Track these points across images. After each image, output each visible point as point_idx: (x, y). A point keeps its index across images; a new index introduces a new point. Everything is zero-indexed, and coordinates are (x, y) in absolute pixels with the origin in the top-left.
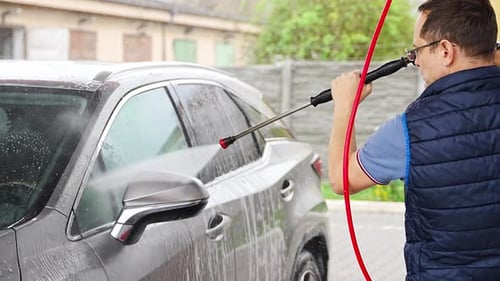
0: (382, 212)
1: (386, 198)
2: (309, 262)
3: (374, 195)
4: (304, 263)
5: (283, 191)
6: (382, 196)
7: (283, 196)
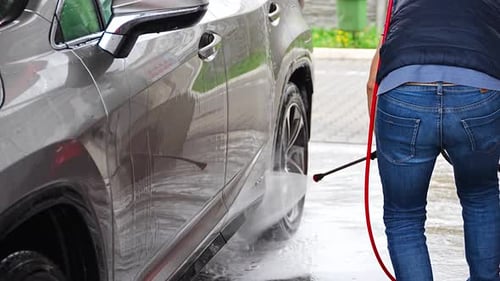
0: (343, 59)
1: (346, 45)
2: (294, 94)
3: (335, 41)
4: (290, 95)
5: (271, 15)
6: (343, 43)
7: (271, 20)
